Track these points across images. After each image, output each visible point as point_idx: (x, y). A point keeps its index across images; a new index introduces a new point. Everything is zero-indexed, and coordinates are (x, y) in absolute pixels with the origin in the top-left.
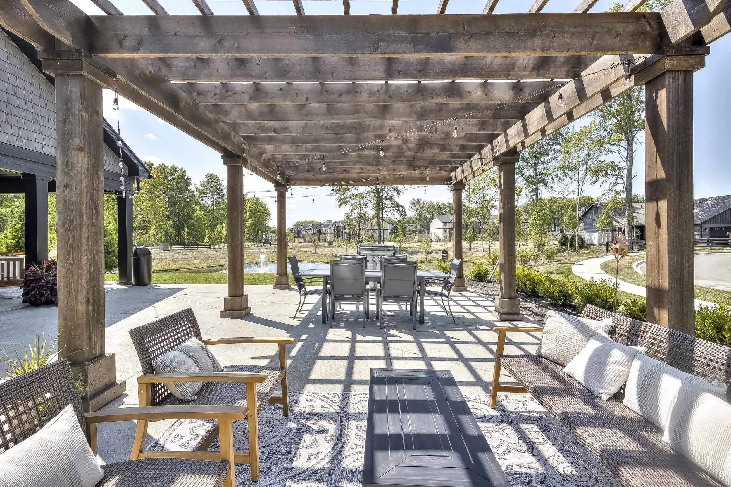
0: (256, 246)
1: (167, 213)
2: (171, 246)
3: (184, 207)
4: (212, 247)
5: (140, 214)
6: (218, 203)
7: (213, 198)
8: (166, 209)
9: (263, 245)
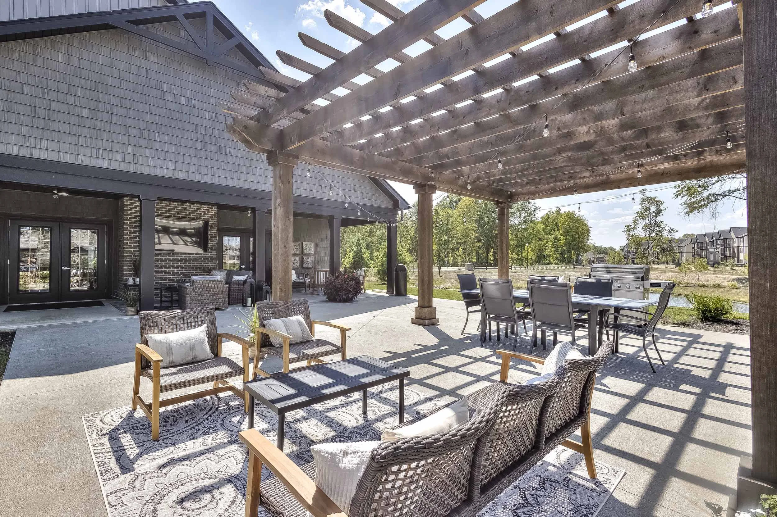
0: (564, 267)
1: (477, 235)
2: (475, 266)
3: (492, 229)
4: (513, 269)
5: (456, 237)
6: (526, 221)
7: (520, 217)
8: (476, 232)
9: (573, 267)
